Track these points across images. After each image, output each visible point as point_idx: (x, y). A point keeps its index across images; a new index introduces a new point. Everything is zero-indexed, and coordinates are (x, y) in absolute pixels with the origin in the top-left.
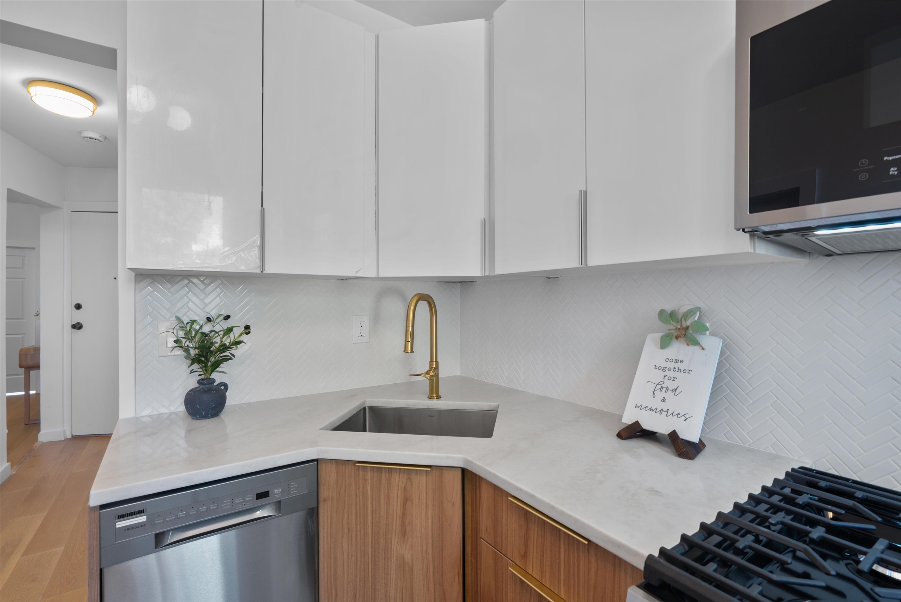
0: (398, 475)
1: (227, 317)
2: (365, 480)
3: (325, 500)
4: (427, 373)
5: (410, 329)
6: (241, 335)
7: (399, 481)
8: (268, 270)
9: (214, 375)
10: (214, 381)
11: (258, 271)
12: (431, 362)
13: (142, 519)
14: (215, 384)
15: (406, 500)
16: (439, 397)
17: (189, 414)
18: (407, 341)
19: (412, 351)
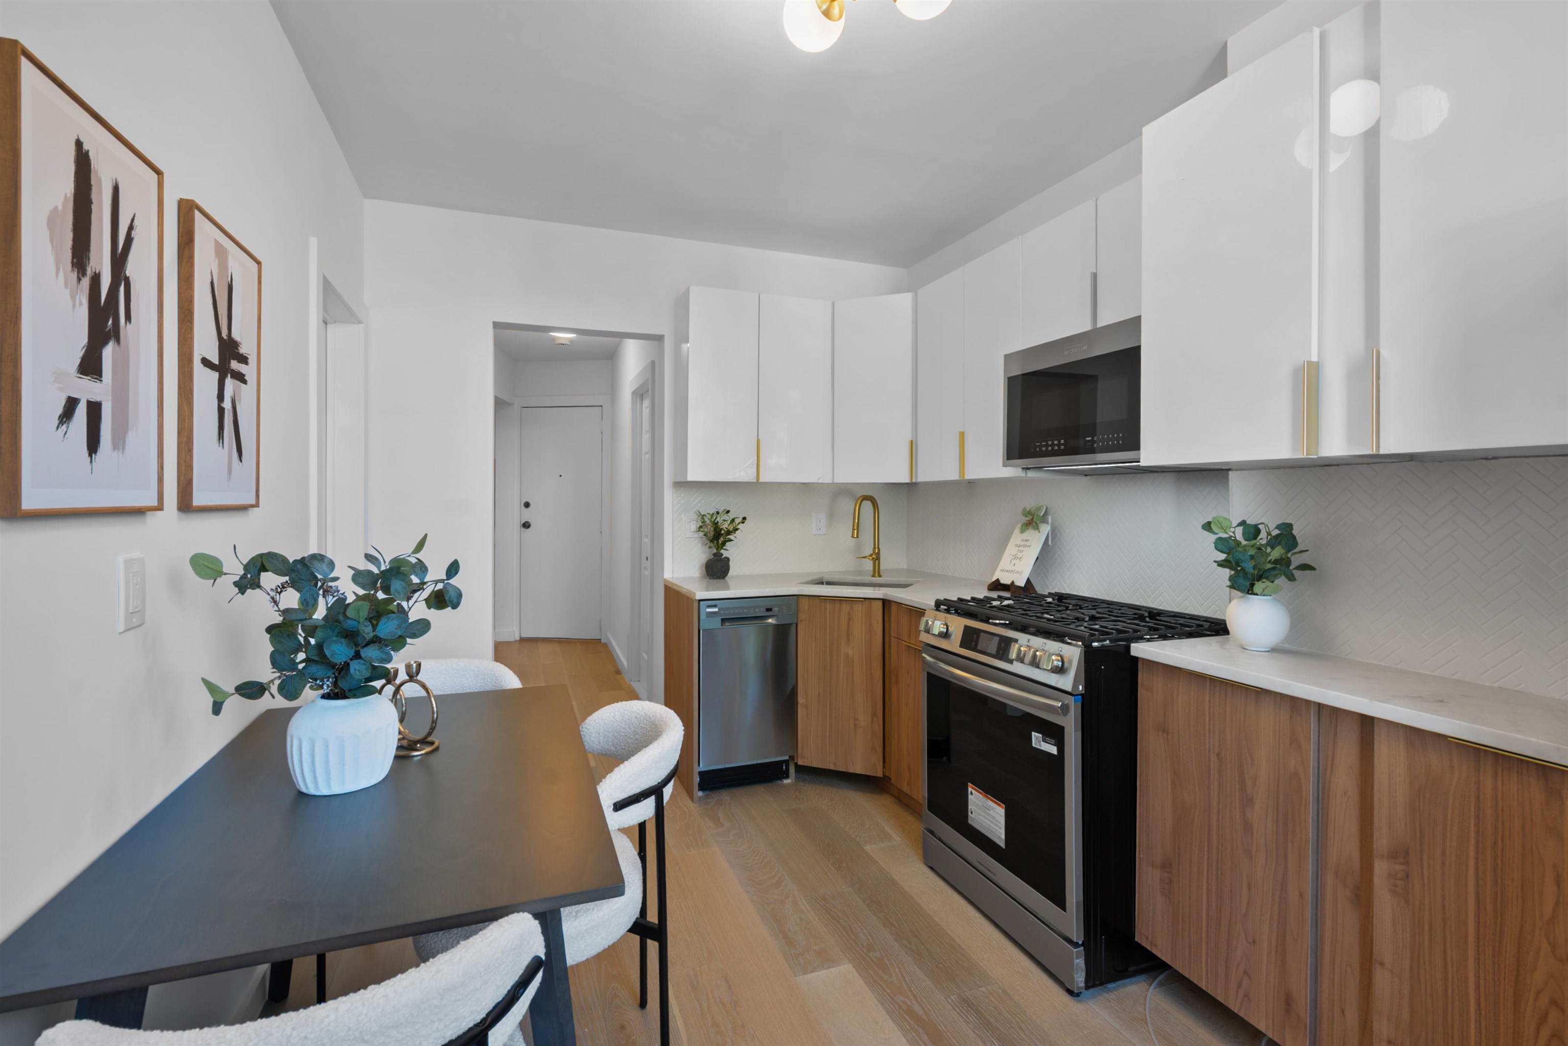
0: (845, 604)
1: (728, 512)
2: (826, 608)
3: (801, 621)
4: (871, 555)
5: (856, 521)
6: (739, 523)
7: (845, 607)
8: (762, 480)
9: (722, 551)
10: (722, 555)
11: (755, 481)
12: (875, 548)
13: (716, 610)
14: (723, 557)
15: (850, 619)
16: (880, 576)
17: (708, 575)
18: (854, 529)
19: (857, 537)
